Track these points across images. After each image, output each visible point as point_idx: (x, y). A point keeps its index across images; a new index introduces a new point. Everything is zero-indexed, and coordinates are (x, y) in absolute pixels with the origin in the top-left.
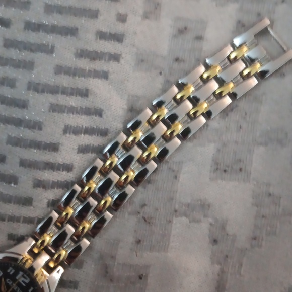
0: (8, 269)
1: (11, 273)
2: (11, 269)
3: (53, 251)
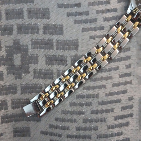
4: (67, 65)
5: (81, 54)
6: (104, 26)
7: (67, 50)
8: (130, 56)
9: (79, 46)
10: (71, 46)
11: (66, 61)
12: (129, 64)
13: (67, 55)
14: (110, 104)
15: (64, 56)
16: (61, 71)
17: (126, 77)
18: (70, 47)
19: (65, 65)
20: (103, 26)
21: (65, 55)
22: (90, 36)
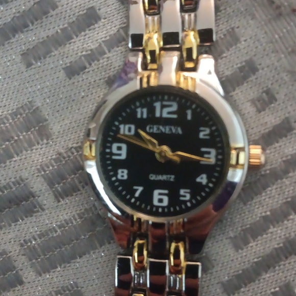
0: (136, 113)
1: (145, 116)
2: (139, 110)
3: (178, 46)
4: (45, 207)
5: (70, 146)
6: (92, 8)
7: (13, 157)
8: (251, 59)
9: (46, 120)
10: (18, 136)
11: (33, 195)
12: (264, 92)
13: (25, 174)
14: (266, 272)
15: (13, 183)
16: (35, 240)
17: (278, 142)
18: (16, 141)
19: (38, 211)
20: (88, 9)
21: (18, 178)
22: (64, 66)
